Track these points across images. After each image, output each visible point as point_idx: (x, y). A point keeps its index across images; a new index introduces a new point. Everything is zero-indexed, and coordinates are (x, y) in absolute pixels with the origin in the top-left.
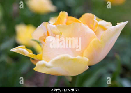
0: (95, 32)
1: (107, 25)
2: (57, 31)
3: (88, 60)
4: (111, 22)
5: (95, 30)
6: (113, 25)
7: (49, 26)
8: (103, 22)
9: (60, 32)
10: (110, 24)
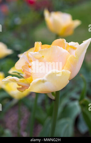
0: (68, 51)
1: (76, 45)
2: (39, 56)
3: (70, 72)
4: (78, 42)
5: (68, 50)
6: (80, 44)
7: (31, 54)
8: (72, 43)
9: (41, 56)
10: (77, 43)
